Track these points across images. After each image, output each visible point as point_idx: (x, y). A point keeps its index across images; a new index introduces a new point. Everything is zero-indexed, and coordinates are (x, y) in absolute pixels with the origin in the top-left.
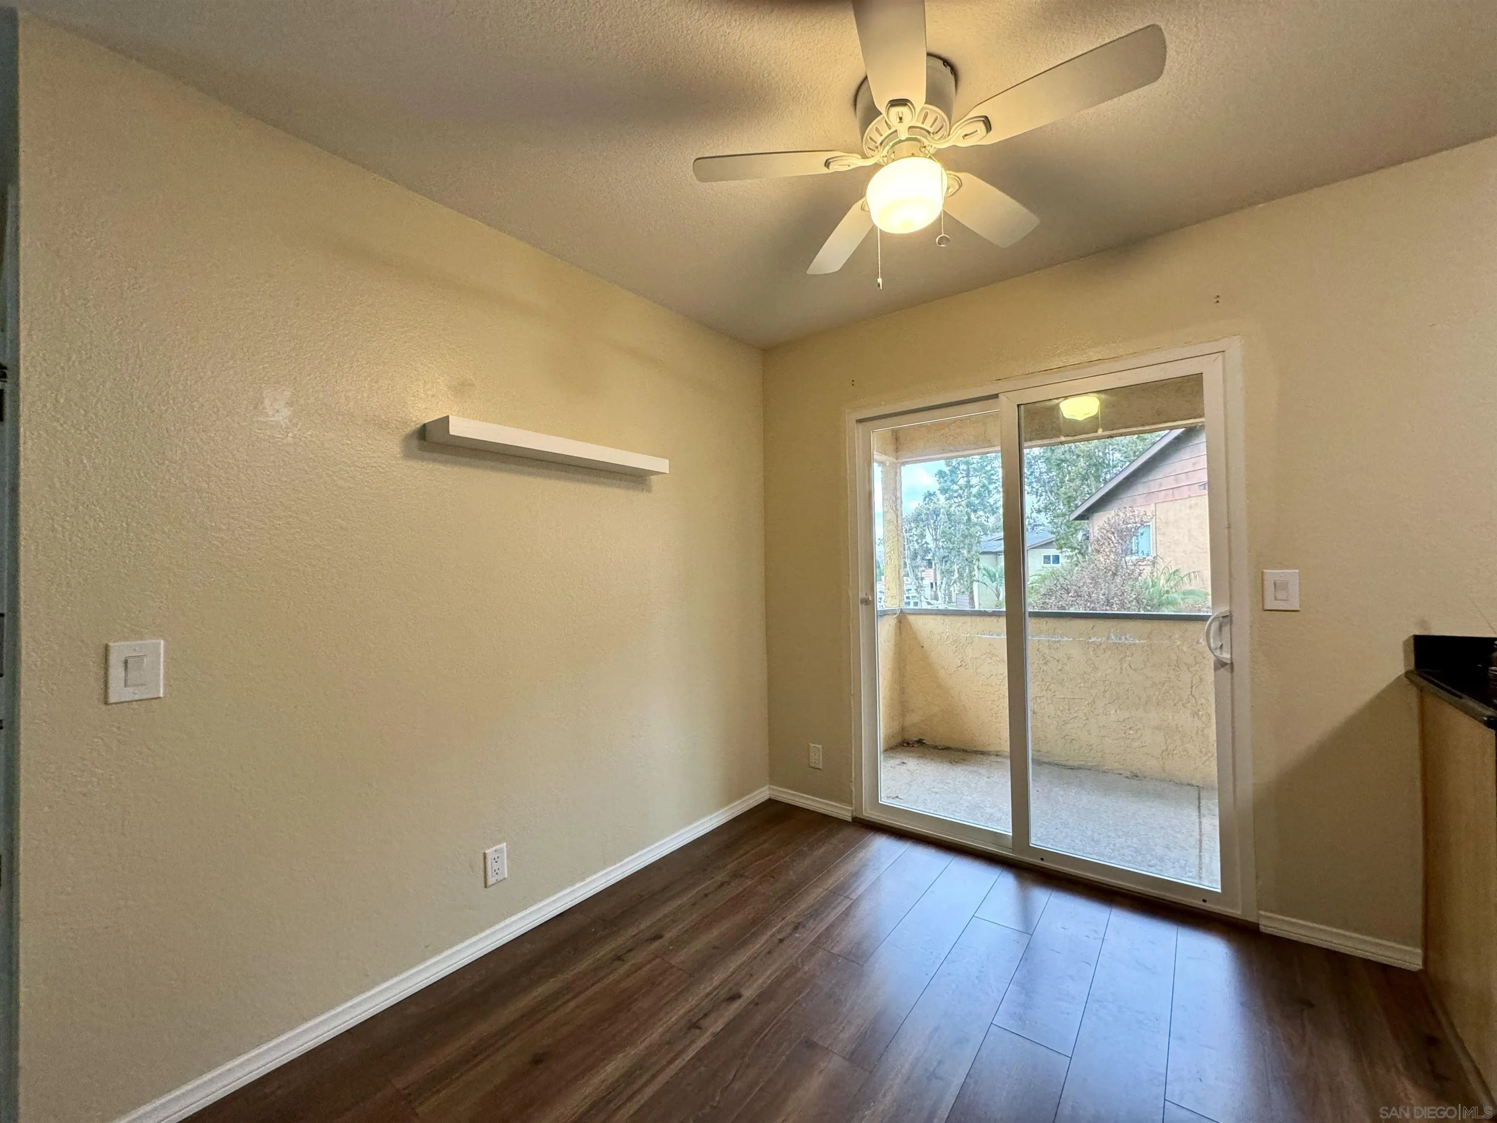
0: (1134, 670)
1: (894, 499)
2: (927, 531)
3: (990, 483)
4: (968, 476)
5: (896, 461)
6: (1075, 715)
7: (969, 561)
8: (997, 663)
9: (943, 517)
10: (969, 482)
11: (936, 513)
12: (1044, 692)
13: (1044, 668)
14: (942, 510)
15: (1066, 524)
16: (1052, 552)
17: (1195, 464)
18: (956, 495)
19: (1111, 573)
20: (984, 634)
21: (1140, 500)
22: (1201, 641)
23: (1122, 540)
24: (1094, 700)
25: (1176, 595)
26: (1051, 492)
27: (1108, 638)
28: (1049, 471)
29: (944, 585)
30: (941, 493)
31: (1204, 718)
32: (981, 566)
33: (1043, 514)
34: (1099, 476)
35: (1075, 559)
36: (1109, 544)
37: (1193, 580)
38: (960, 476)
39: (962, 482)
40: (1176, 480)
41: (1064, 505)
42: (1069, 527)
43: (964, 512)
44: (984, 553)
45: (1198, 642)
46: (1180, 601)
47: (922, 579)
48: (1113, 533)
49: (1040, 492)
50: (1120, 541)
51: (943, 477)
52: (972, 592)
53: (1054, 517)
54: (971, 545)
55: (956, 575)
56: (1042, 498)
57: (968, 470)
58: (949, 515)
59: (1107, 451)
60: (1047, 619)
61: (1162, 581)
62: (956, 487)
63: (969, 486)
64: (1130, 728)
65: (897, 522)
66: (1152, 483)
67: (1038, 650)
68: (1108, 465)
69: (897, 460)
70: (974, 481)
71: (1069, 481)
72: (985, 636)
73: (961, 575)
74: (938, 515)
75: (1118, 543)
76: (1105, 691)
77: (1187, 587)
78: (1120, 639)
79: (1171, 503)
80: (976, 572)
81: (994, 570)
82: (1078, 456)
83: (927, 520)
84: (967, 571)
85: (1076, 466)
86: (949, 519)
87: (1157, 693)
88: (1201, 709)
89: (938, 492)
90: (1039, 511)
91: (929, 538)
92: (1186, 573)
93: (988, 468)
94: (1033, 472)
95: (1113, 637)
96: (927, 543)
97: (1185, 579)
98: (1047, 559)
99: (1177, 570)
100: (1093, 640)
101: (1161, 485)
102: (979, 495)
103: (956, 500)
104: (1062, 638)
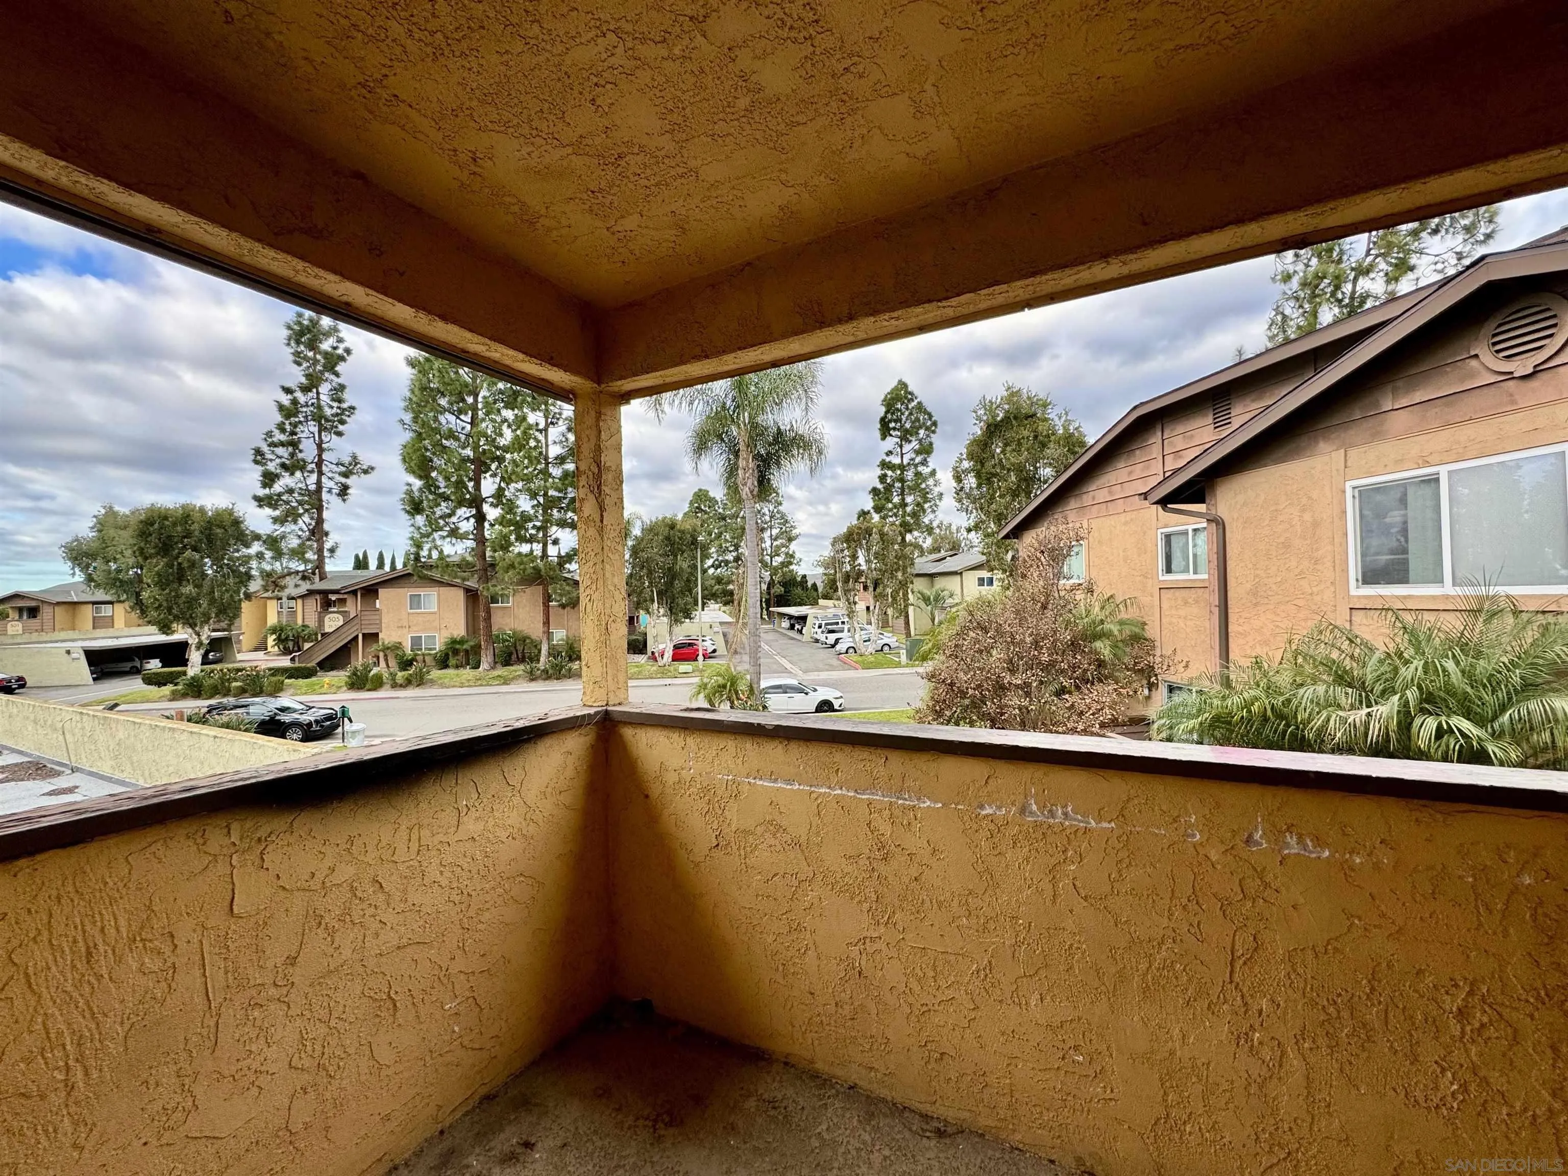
0: (1085, 898)
1: (596, 471)
2: (859, 551)
3: (925, 502)
4: (902, 494)
5: (599, 389)
6: (950, 993)
7: (903, 585)
8: (787, 848)
9: (875, 537)
10: (903, 499)
11: (869, 532)
12: (882, 929)
13: (882, 868)
14: (874, 530)
15: (996, 544)
16: (985, 574)
17: (1130, 473)
18: (890, 514)
19: (1039, 604)
20: (761, 779)
21: (1072, 516)
22: (1257, 836)
23: (1053, 561)
24: (990, 962)
25: (1112, 627)
26: (981, 509)
27: (1023, 810)
28: (979, 486)
29: (877, 611)
30: (875, 511)
31: (1266, 1054)
32: (915, 590)
33: (973, 533)
34: (1031, 492)
35: (1006, 582)
36: (1038, 567)
37: (1129, 608)
38: (895, 494)
39: (896, 500)
40: (1110, 492)
41: (995, 523)
42: (999, 547)
43: (897, 532)
44: (918, 575)
45: (1249, 841)
46: (1116, 633)
47: (855, 603)
48: (1042, 552)
49: (970, 509)
50: (1051, 562)
51: (878, 495)
52: (907, 617)
53: (985, 536)
54: (905, 568)
55: (890, 600)
56: (973, 516)
57: (903, 489)
58: (882, 535)
59: (1038, 465)
60: (887, 752)
61: (1097, 609)
62: (890, 505)
63: (904, 505)
64: (1076, 1048)
65: (602, 521)
66: (1085, 496)
67: (869, 825)
68: (1039, 479)
69: (599, 384)
70: (909, 499)
71: (1000, 496)
72: (761, 782)
73: (894, 599)
74: (870, 535)
75: (1049, 565)
76: (1017, 944)
77: (1123, 616)
78: (1052, 814)
79: (1103, 519)
80: (910, 596)
81: (929, 593)
82: (1009, 470)
83: (859, 540)
84: (901, 594)
85: (1006, 481)
86: (881, 538)
87: (1143, 966)
88: (1257, 1026)
89: (872, 511)
90: (969, 530)
91: (861, 560)
92: (1121, 599)
93: (923, 486)
94: (962, 488)
95: (1034, 807)
96: (860, 565)
97: (1120, 606)
98: (981, 581)
99: (1112, 596)
100: (988, 811)
101: (1094, 498)
102: (914, 515)
103: (891, 519)
104: (919, 799)
